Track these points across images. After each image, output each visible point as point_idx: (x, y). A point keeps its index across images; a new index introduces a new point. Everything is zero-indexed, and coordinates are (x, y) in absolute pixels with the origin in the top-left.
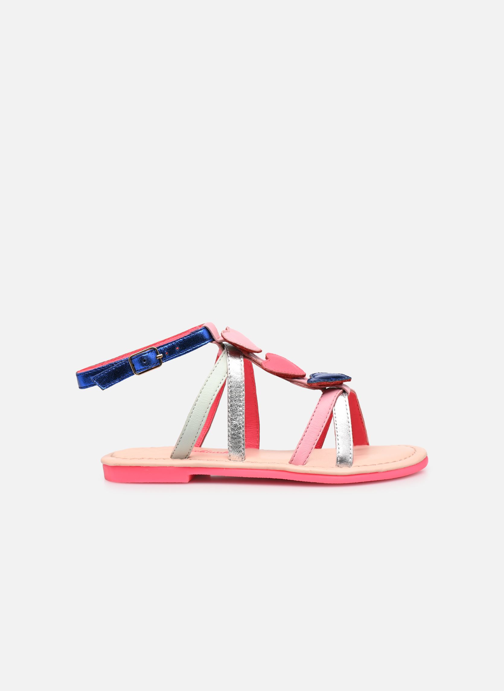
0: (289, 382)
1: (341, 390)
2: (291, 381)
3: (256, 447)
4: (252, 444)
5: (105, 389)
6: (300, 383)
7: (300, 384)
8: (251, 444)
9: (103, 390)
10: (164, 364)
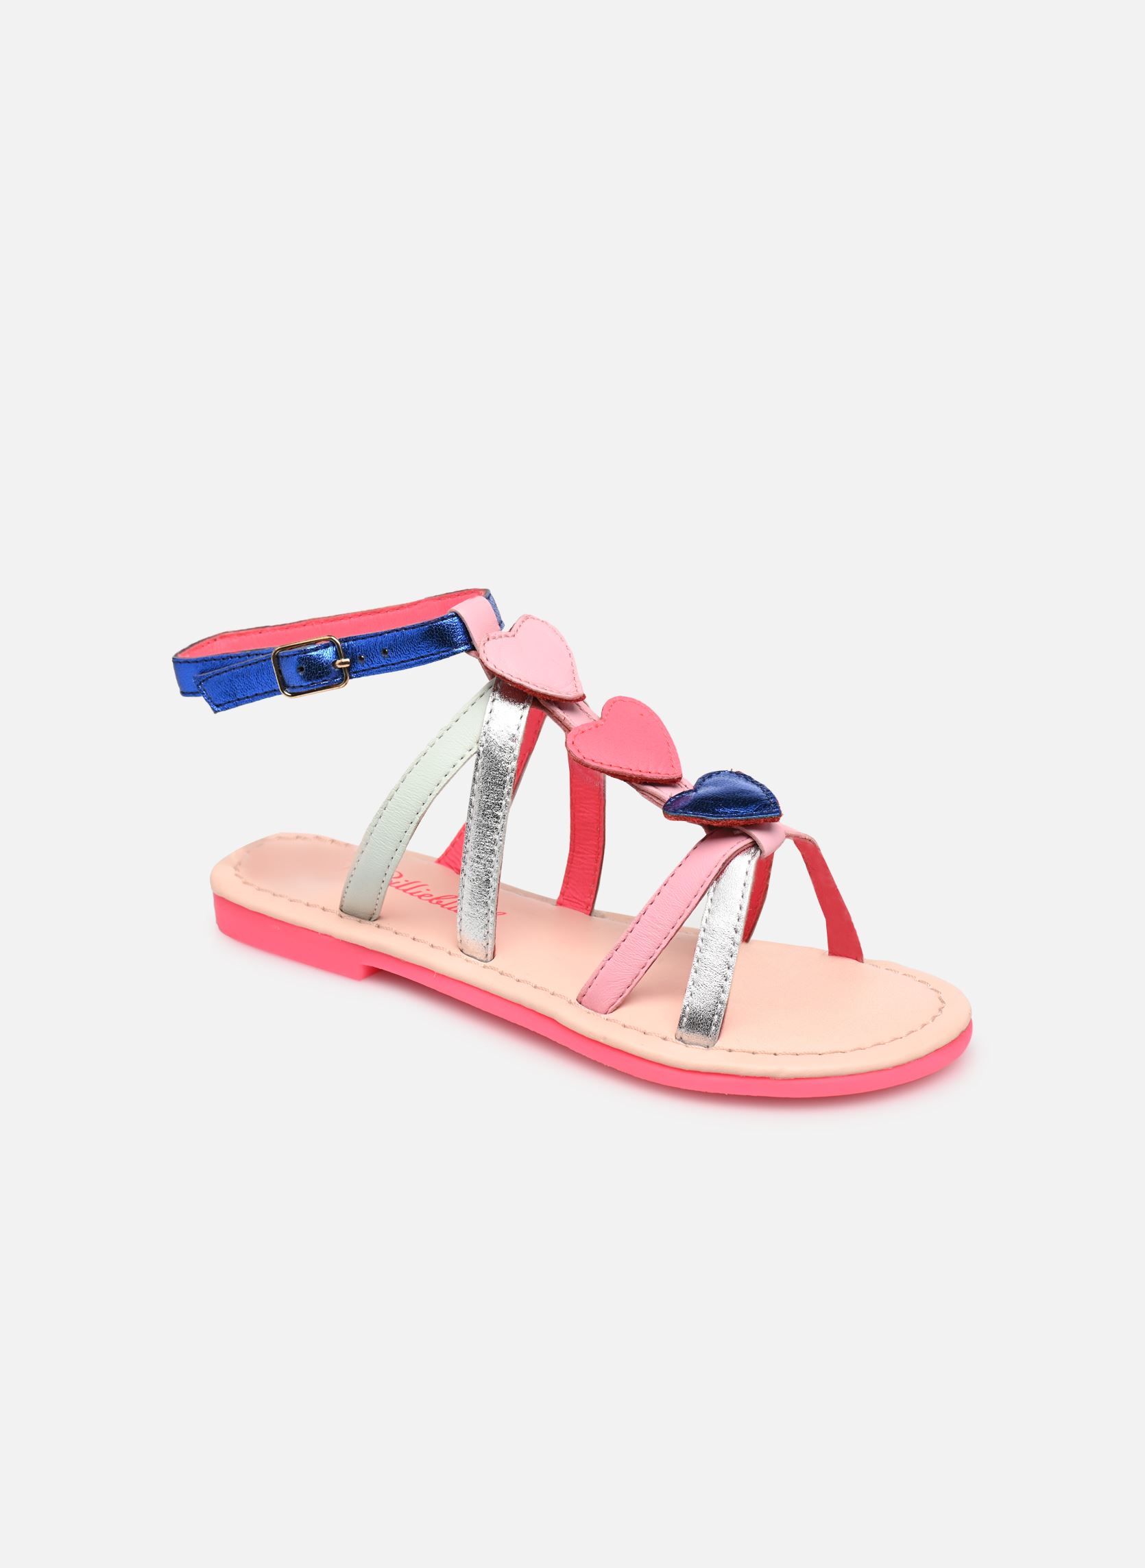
0: (635, 790)
1: (749, 841)
2: (638, 789)
3: (585, 906)
4: (577, 897)
5: (219, 711)
6: (658, 799)
7: (658, 801)
8: (574, 897)
9: (216, 712)
10: (353, 683)
